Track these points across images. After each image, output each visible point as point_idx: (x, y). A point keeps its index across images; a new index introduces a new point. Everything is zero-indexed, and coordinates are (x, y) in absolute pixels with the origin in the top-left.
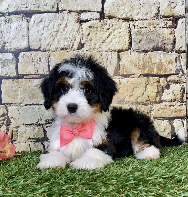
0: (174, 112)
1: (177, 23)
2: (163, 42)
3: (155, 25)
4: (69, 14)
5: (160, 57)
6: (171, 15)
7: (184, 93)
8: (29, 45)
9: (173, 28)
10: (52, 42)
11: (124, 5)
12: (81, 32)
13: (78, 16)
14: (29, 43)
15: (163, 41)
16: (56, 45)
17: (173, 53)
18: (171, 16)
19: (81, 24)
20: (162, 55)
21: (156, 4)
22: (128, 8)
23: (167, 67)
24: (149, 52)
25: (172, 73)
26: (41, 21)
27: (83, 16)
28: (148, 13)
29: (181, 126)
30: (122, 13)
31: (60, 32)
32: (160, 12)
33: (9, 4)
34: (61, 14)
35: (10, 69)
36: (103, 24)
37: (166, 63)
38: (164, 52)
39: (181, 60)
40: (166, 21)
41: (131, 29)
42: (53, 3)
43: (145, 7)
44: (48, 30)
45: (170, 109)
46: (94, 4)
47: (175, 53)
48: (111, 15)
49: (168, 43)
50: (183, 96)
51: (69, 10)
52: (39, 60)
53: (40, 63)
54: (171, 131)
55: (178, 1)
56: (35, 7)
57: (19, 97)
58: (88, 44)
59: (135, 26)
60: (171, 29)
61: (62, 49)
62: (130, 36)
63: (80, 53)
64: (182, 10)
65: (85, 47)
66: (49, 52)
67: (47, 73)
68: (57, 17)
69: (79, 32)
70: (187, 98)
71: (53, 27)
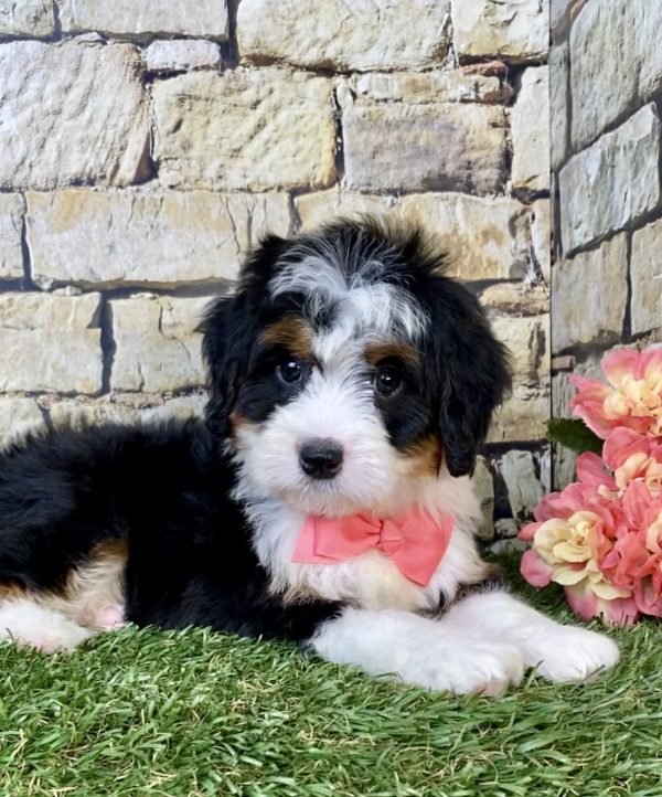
0: (505, 425)
1: (516, 86)
2: (465, 157)
3: (433, 93)
4: (99, 45)
5: (454, 213)
6: (495, 53)
7: (541, 350)
9: (501, 102)
10: (35, 153)
11: (313, 14)
12: (148, 115)
13: (135, 55)
15: (463, 152)
16: (52, 167)
17: (500, 200)
18: (493, 58)
19: (147, 86)
20: (459, 207)
21: (438, 10)
22: (327, 25)
23: (477, 254)
24: (410, 193)
25: (499, 277)
27: (156, 56)
28: (404, 46)
29: (529, 476)
30: (306, 43)
31: (65, 114)
32: (454, 41)
34: (70, 48)
36: (233, 85)
37: (477, 238)
38: (468, 197)
39: (534, 227)
40: (474, 78)
41: (339, 107)
42: (36, 3)
43: (396, 22)
44: (20, 108)
46: (198, 8)
47: (508, 199)
48: (264, 52)
49: (482, 161)
50: (537, 364)
51: (99, 33)
54: (492, 495)
55: (520, 1)
58: (176, 164)
59: (354, 95)
60: (494, 108)
61: (77, 183)
62: (339, 132)
63: (143, 199)
64: (538, 32)
65: (162, 173)
66: (26, 194)
67: (20, 273)
68: (56, 58)
69: (139, 115)
70: (553, 373)
71: (40, 98)
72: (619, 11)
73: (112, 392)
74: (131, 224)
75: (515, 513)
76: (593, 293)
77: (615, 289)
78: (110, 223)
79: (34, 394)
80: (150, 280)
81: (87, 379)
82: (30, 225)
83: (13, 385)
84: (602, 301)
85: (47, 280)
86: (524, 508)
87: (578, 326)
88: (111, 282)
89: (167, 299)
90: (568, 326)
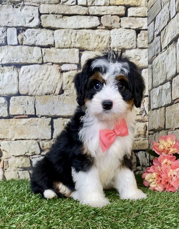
0: (139, 146)
4: (51, 65)
7: (146, 130)
8: (19, 91)
10: (38, 88)
12: (62, 80)
13: (59, 67)
14: (18, 90)
16: (41, 91)
19: (62, 74)
26: (29, 71)
27: (64, 67)
29: (144, 157)
31: (44, 80)
33: (3, 57)
34: (45, 66)
35: (3, 110)
39: (145, 103)
42: (38, 57)
44: (34, 79)
45: (135, 143)
46: (73, 57)
50: (146, 133)
52: (27, 103)
53: (28, 105)
54: (136, 161)
55: (142, 55)
56: (24, 60)
57: (10, 133)
58: (68, 90)
61: (46, 94)
63: (61, 98)
64: (146, 61)
65: (65, 92)
66: (36, 97)
67: (34, 114)
68: (42, 68)
69: (60, 80)
70: (149, 134)
71: (39, 76)
72: (163, 61)
73: (53, 139)
74: (58, 103)
75: (141, 165)
76: (158, 118)
77: (162, 119)
78: (53, 103)
79: (36, 140)
80: (62, 115)
81: (48, 136)
82: (36, 103)
83: (32, 138)
84: (160, 120)
85: (40, 115)
86: (143, 164)
87: (154, 125)
88: (54, 116)
89: (66, 119)
90: (152, 125)
